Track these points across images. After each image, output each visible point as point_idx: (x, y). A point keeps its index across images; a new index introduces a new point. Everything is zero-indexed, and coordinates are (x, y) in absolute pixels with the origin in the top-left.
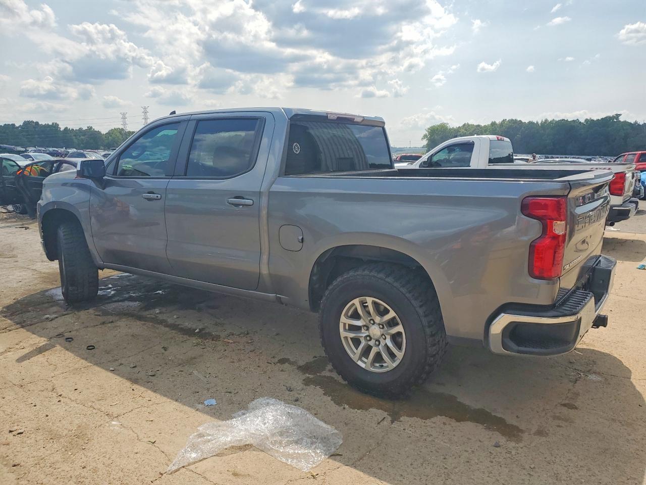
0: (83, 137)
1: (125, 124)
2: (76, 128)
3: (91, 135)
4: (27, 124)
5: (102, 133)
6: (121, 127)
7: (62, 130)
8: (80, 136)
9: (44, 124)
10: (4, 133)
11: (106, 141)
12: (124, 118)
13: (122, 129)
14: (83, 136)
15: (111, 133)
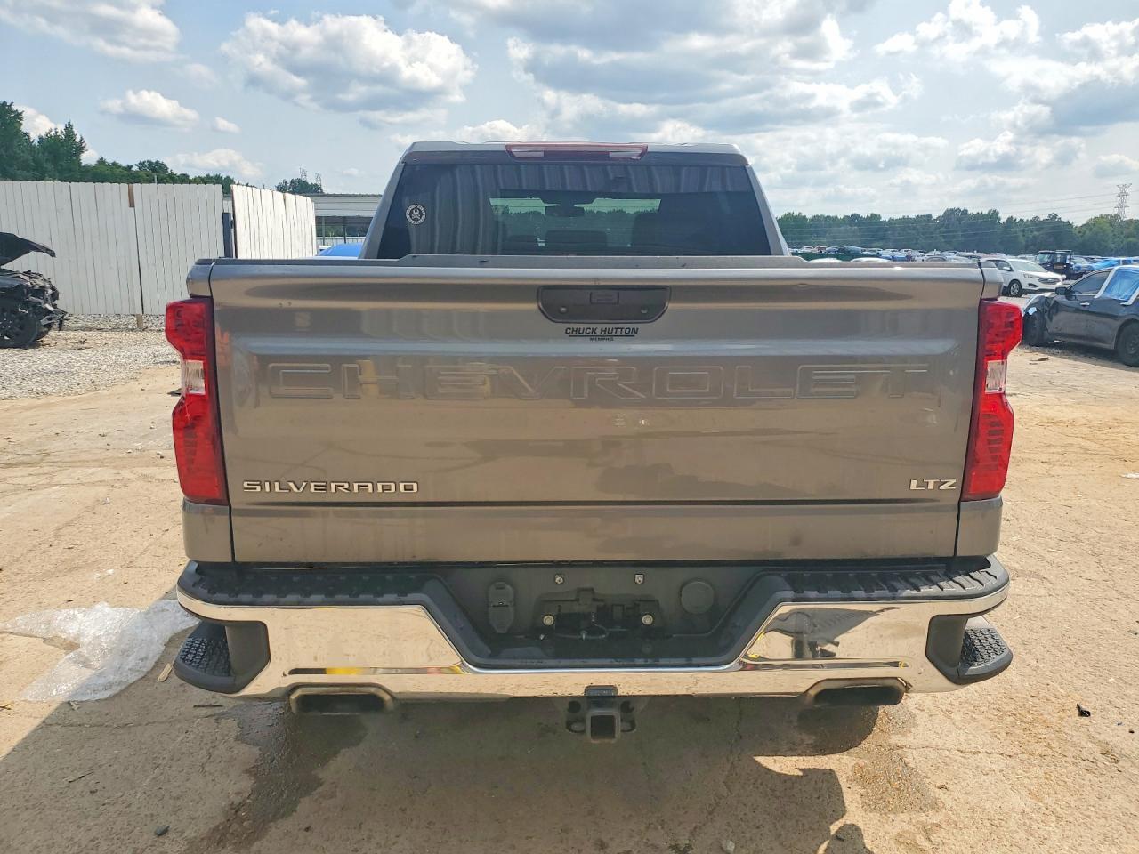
0: (1036, 233)
1: (1122, 206)
2: (1028, 217)
3: (1054, 228)
4: (950, 213)
5: (1075, 225)
6: (1114, 212)
7: (1002, 221)
8: (1032, 232)
9: (975, 213)
10: (914, 229)
11: (1081, 240)
12: (1123, 194)
13: (1116, 215)
14: (1037, 230)
15: (1093, 224)
